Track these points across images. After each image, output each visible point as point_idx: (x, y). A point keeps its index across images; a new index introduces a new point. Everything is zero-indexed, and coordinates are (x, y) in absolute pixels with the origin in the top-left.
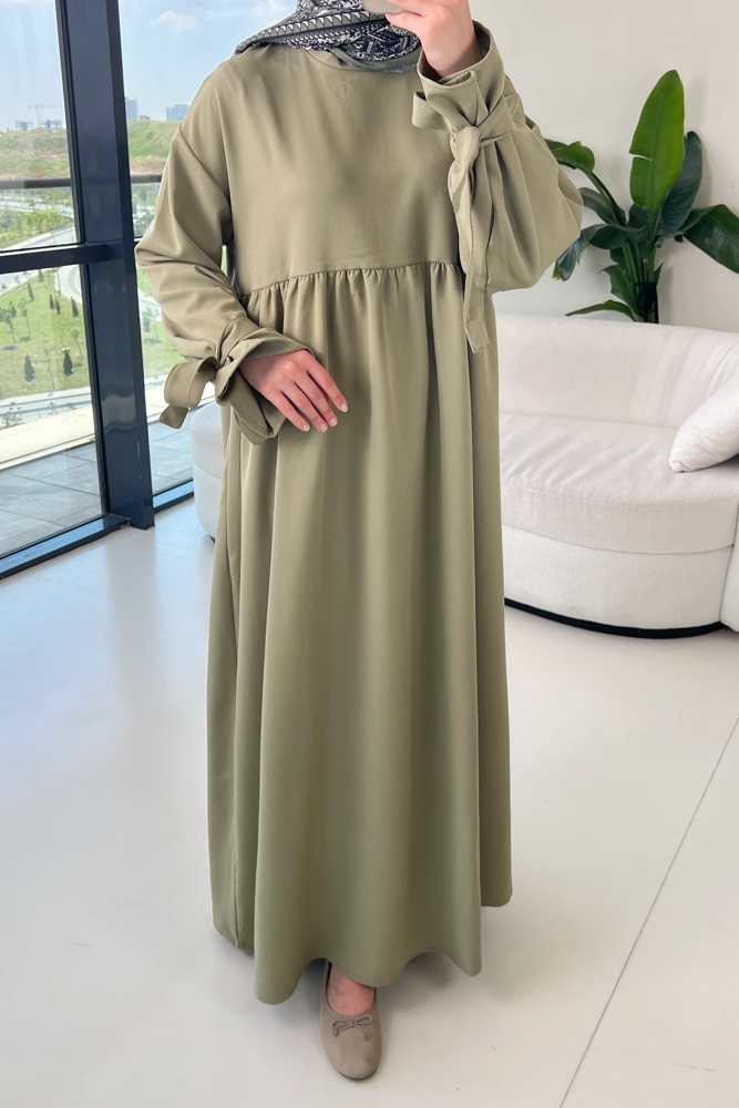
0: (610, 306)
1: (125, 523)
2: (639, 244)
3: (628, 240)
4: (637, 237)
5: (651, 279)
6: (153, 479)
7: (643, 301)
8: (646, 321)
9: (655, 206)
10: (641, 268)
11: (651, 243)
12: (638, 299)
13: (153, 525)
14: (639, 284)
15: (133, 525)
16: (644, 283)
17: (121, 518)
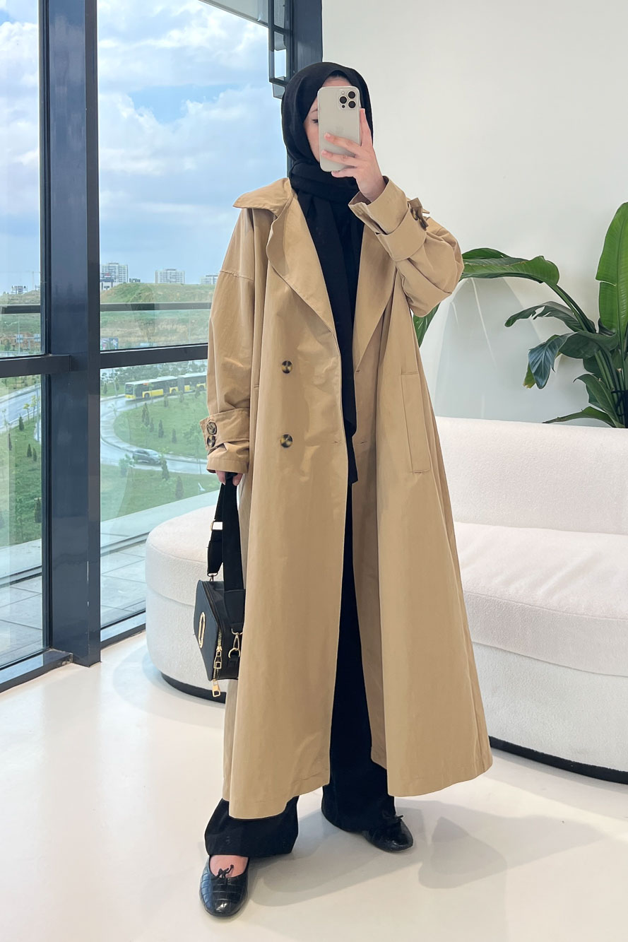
0: (587, 413)
1: (66, 659)
2: (612, 352)
4: (608, 345)
6: (102, 611)
7: (622, 409)
10: (617, 378)
12: (616, 406)
13: (99, 660)
14: (616, 392)
15: (74, 662)
16: (621, 391)
17: (63, 653)
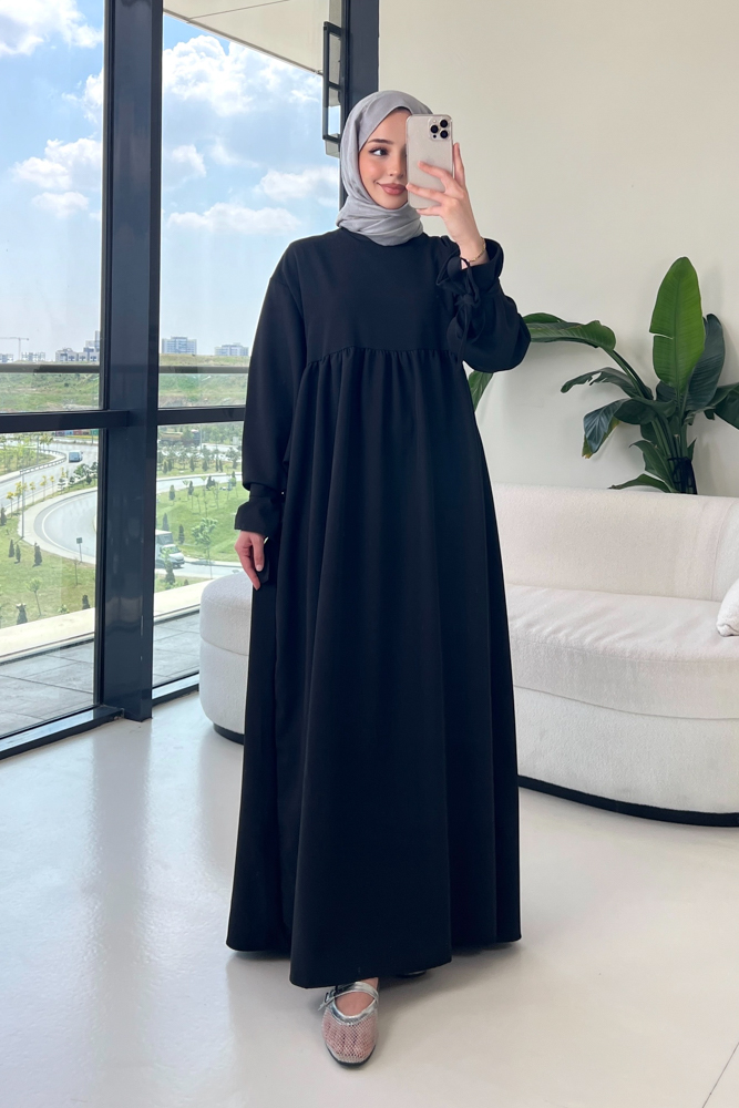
0: (642, 481)
1: (119, 714)
2: (669, 419)
3: (657, 415)
4: (666, 412)
5: (685, 454)
6: (155, 670)
7: (678, 474)
8: (683, 492)
9: (681, 382)
10: (673, 443)
11: (682, 419)
12: (673, 473)
13: (150, 717)
14: (673, 459)
15: (128, 716)
16: (677, 458)
17: (115, 711)
